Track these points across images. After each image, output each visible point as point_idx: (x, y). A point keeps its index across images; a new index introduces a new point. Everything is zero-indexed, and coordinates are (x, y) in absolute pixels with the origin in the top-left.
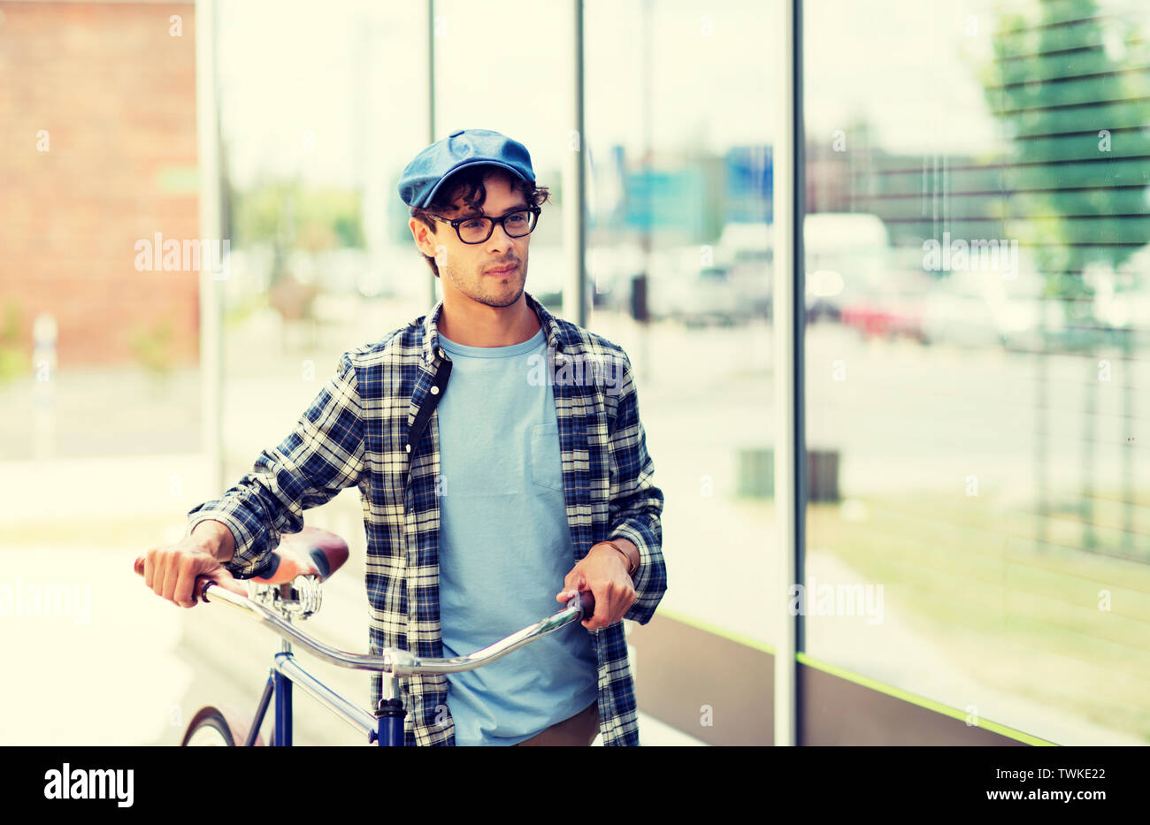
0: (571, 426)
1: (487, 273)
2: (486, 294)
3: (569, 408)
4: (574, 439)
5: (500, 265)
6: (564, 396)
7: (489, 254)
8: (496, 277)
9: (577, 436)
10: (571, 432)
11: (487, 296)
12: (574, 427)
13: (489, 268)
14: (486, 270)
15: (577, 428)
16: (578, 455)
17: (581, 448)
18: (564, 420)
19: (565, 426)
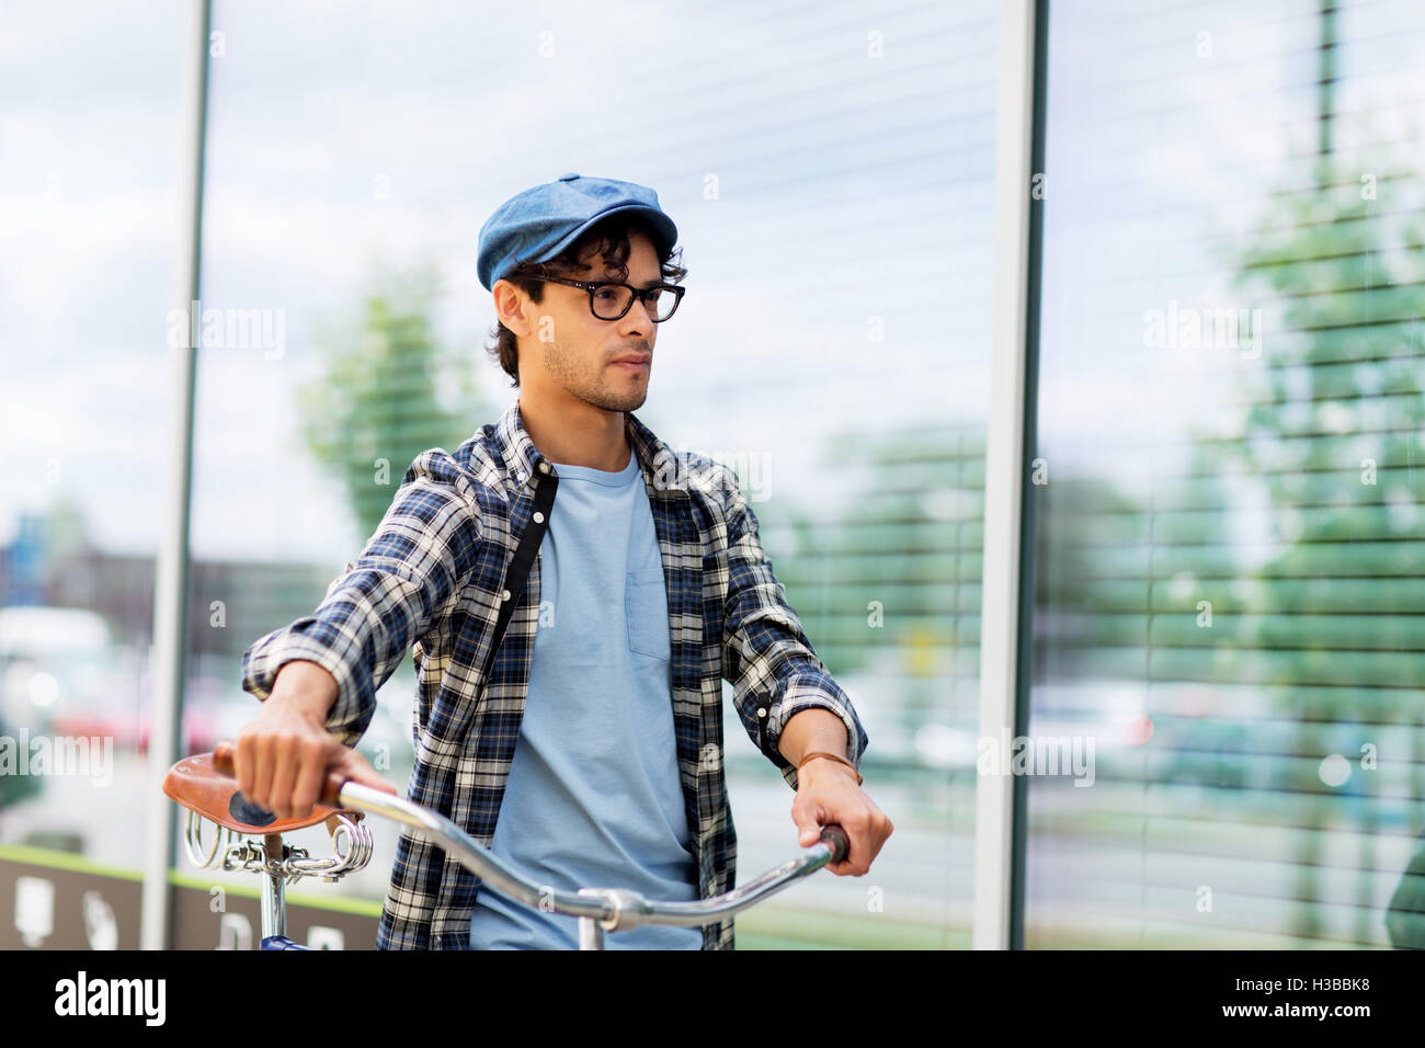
0: (680, 580)
1: (615, 362)
2: (608, 390)
3: (679, 557)
4: (685, 599)
5: (635, 353)
6: (672, 540)
7: (623, 336)
8: (627, 368)
9: (689, 595)
10: (680, 588)
11: (608, 394)
12: (684, 583)
13: (620, 355)
14: (614, 358)
15: (690, 583)
16: (688, 620)
17: (694, 612)
18: (673, 571)
19: (673, 579)
